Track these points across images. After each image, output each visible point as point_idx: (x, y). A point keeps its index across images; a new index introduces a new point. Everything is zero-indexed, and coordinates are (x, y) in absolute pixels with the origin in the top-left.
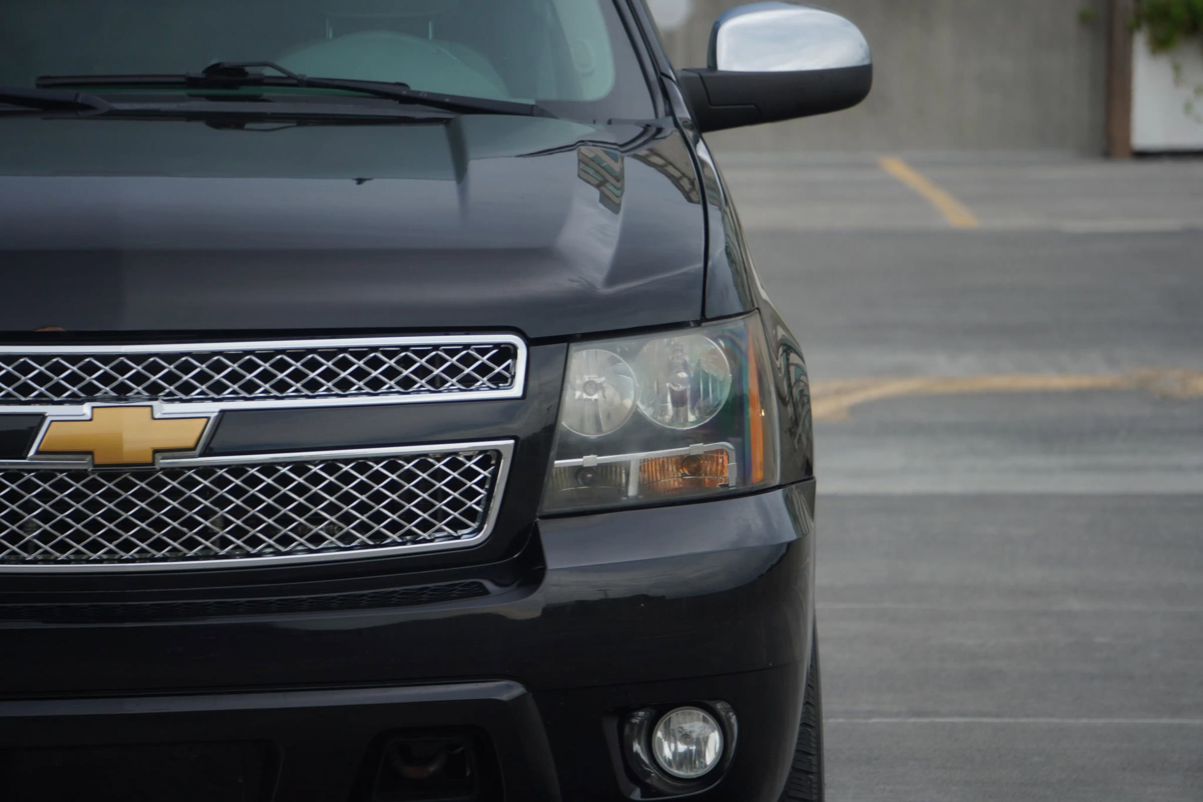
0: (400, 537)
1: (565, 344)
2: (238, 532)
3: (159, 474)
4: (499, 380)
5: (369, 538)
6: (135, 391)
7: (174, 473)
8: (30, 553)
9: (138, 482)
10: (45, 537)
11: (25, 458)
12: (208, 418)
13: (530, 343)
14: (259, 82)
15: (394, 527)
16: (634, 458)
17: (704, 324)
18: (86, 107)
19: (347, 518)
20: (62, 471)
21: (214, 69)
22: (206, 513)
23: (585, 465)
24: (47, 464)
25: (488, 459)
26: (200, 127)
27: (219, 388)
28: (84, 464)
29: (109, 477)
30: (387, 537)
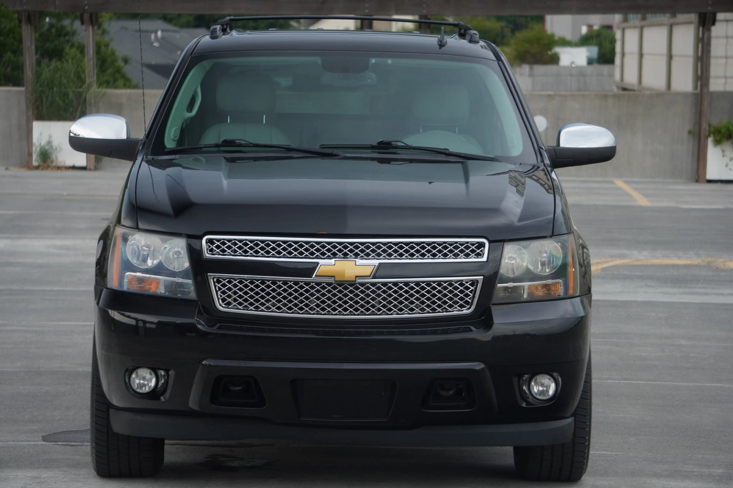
0: (441, 310)
1: (502, 243)
2: (384, 306)
3: (357, 285)
4: (478, 255)
5: (430, 310)
6: (350, 255)
7: (362, 284)
8: (312, 311)
9: (350, 287)
10: (317, 305)
11: (312, 278)
12: (375, 266)
13: (490, 242)
14: (397, 147)
15: (439, 306)
16: (526, 284)
17: (553, 237)
18: (336, 155)
19: (423, 303)
20: (324, 283)
21: (381, 143)
22: (373, 299)
23: (509, 286)
24: (319, 280)
25: (474, 283)
26: (375, 163)
27: (379, 255)
28: (331, 280)
29: (340, 285)
30: (437, 310)
